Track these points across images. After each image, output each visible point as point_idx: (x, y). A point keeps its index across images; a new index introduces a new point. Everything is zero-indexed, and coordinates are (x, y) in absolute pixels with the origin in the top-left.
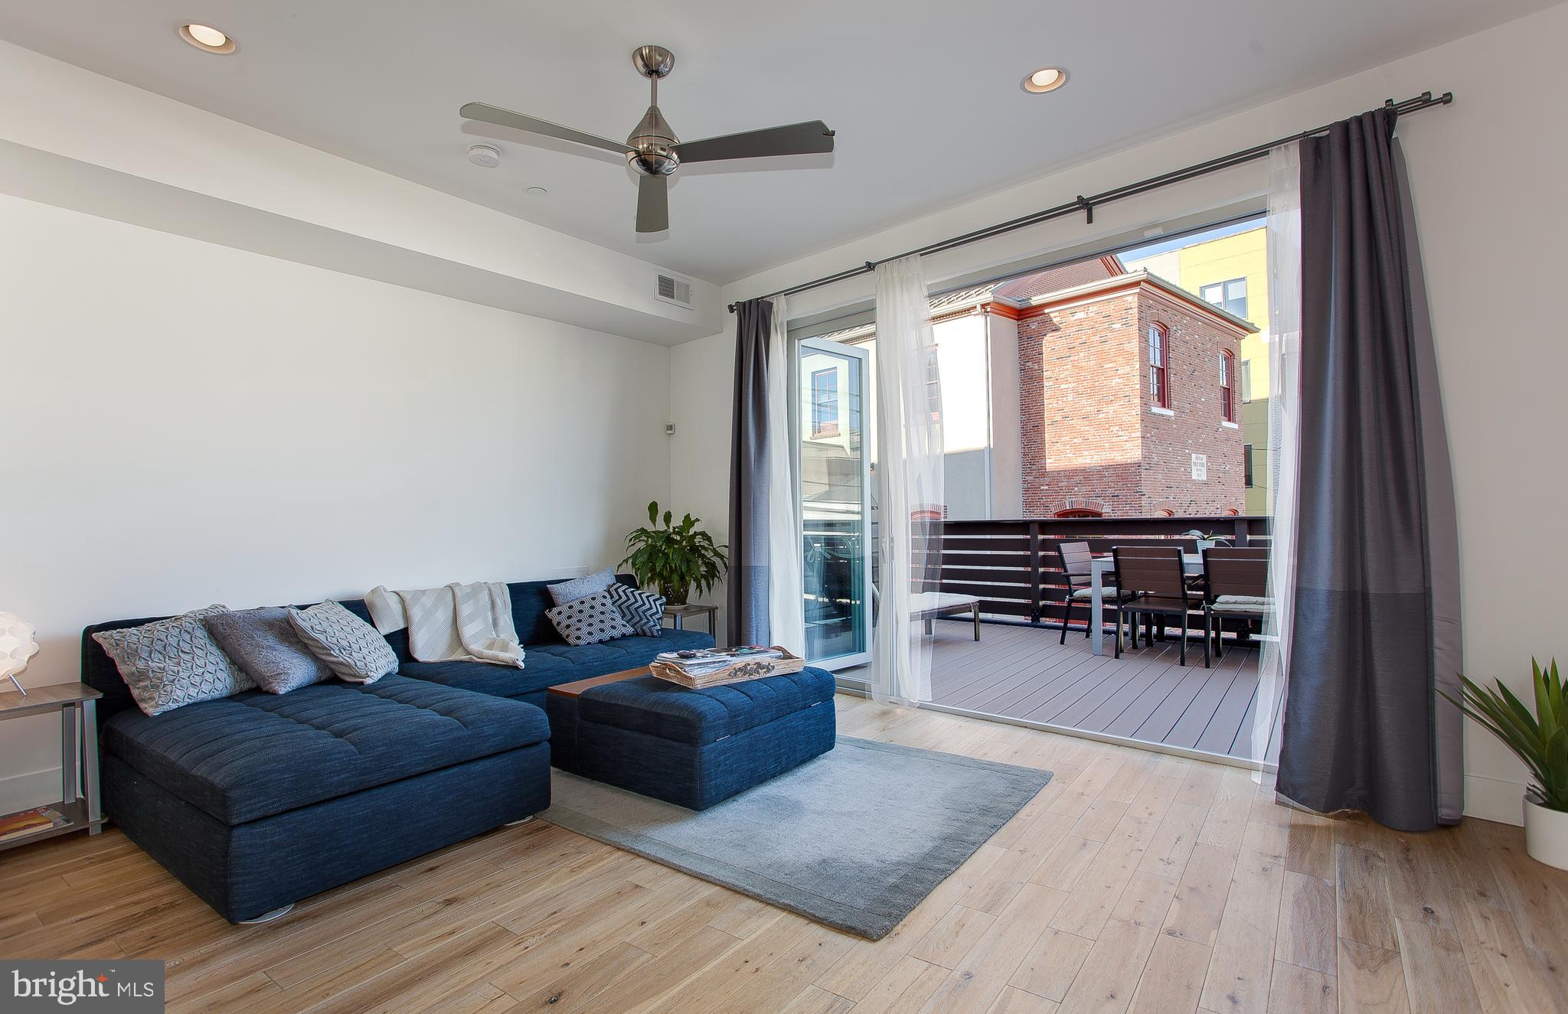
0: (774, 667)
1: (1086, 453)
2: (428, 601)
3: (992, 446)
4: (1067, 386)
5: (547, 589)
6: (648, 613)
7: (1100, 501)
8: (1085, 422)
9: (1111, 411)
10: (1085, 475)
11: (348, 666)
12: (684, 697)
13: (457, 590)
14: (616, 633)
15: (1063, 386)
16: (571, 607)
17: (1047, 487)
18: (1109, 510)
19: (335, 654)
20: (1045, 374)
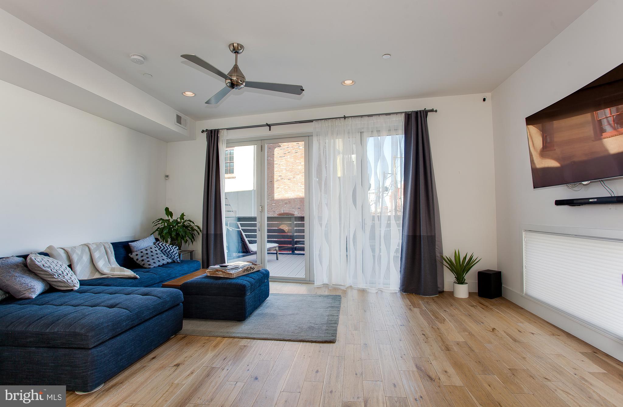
0: (254, 268)
1: (289, 192)
2: (79, 252)
3: (255, 189)
4: (283, 167)
5: (129, 244)
6: (174, 253)
7: (294, 210)
8: (289, 181)
9: (298, 178)
10: (288, 201)
11: (64, 282)
12: (229, 281)
13: (90, 246)
14: (165, 262)
15: (281, 167)
16: (142, 252)
17: (275, 204)
18: (297, 213)
19: (56, 277)
20: (275, 162)
